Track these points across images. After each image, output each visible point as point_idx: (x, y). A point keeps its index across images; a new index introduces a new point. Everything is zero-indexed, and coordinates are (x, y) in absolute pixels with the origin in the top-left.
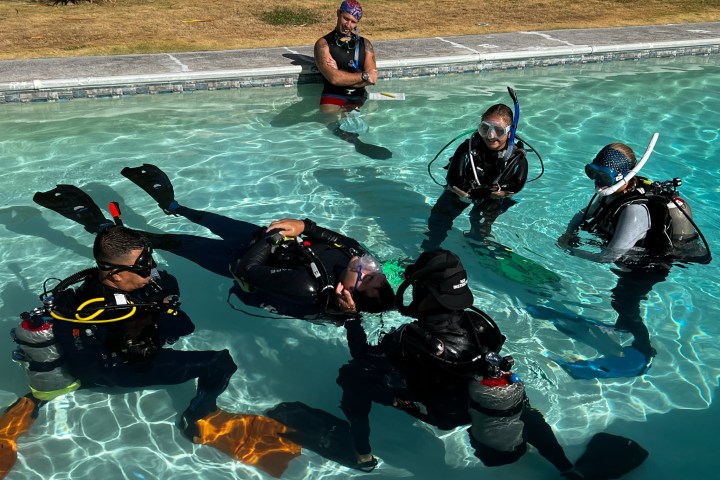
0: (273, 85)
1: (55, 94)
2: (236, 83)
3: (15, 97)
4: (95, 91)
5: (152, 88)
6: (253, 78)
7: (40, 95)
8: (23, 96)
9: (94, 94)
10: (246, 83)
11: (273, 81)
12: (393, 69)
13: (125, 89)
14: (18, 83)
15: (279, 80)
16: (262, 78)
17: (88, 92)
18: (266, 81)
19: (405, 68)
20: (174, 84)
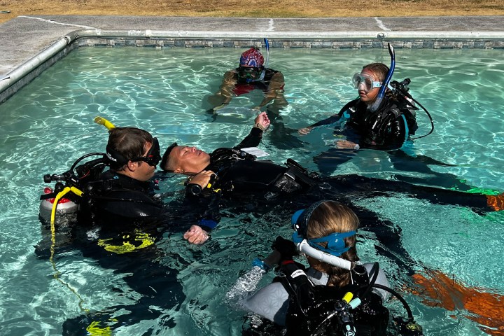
0: (341, 48)
1: (161, 42)
2: (308, 44)
3: (132, 42)
4: (192, 42)
5: (236, 43)
6: (323, 40)
7: (151, 42)
8: (138, 41)
9: (190, 44)
10: (317, 44)
11: (342, 44)
12: (464, 40)
13: (215, 43)
14: (135, 31)
15: (347, 43)
16: (332, 40)
17: (186, 42)
18: (335, 43)
19: (477, 40)
20: (254, 41)
